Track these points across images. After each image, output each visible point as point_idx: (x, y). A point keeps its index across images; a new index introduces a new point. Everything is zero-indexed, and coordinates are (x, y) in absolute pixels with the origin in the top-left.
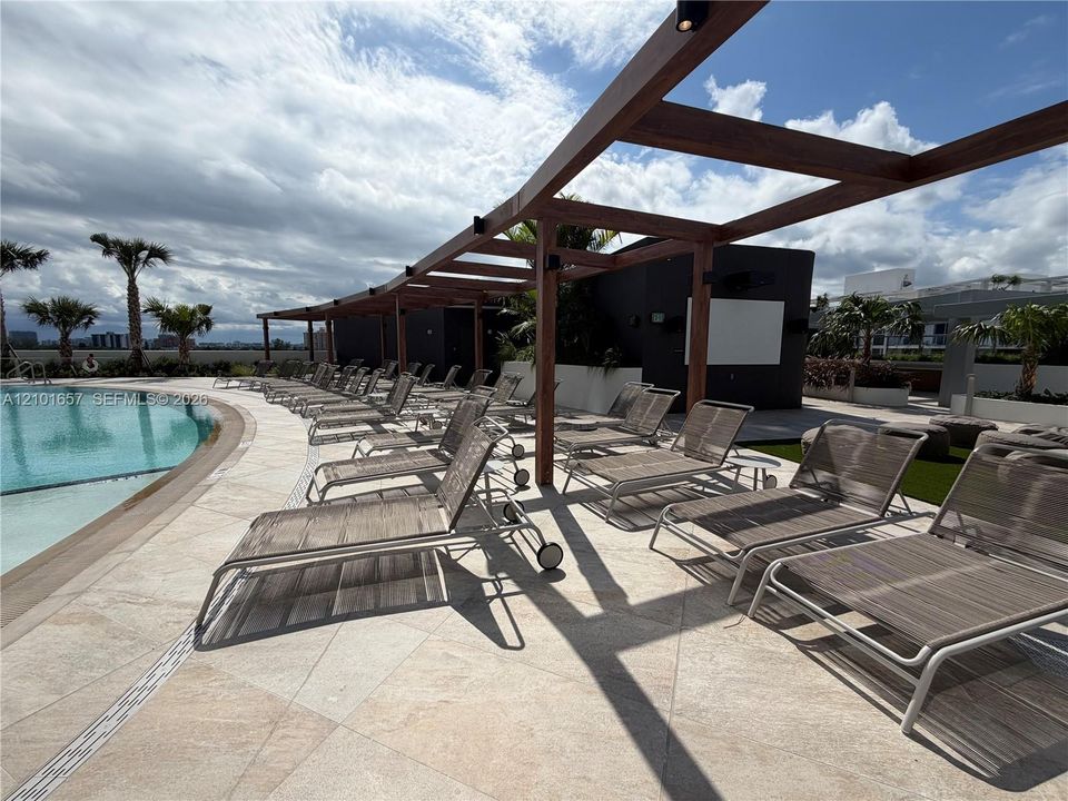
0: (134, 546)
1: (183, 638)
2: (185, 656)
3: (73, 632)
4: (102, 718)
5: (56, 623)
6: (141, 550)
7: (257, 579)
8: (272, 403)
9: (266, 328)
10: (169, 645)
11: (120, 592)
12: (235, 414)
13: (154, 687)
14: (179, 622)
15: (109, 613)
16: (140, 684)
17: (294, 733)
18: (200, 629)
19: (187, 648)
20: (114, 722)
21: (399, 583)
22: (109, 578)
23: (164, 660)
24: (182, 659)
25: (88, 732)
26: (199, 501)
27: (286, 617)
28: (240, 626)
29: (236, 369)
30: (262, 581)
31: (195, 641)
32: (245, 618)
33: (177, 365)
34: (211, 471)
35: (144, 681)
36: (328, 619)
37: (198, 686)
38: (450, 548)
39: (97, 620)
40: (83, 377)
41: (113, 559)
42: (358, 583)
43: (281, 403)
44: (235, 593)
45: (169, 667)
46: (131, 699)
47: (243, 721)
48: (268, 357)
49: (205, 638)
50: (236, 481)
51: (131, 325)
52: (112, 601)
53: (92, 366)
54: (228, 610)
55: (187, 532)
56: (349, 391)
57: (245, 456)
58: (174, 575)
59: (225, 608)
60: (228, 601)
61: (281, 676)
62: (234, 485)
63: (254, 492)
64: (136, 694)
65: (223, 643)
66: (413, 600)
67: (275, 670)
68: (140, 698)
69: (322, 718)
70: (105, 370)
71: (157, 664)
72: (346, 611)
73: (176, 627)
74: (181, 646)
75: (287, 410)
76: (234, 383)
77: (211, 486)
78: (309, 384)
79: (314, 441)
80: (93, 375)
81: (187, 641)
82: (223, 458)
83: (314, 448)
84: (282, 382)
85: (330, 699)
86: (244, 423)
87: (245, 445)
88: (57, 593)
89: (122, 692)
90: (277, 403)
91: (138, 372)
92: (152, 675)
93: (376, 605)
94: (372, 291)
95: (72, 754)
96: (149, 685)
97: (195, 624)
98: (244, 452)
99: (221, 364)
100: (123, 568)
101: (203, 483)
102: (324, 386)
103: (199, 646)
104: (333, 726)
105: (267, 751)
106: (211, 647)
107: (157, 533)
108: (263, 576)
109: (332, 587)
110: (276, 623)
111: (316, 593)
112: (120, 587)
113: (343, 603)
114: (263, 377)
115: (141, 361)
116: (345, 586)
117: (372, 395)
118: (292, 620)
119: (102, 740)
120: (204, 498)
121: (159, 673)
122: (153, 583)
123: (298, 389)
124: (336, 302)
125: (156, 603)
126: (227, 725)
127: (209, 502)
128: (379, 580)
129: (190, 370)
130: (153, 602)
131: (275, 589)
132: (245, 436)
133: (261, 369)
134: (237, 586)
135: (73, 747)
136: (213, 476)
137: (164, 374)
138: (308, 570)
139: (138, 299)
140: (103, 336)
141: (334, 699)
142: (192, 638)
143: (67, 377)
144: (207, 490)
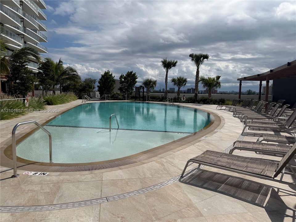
0: (175, 151)
1: (177, 177)
2: (176, 181)
3: (158, 165)
4: (157, 185)
5: (156, 162)
6: (177, 153)
7: (201, 171)
8: (235, 117)
9: (241, 85)
10: (174, 177)
11: (169, 161)
12: (219, 119)
13: (168, 184)
14: (178, 173)
15: (165, 164)
16: (165, 182)
17: (192, 211)
18: (182, 177)
19: (177, 180)
20: (158, 187)
21: (248, 192)
22: (168, 157)
23: (172, 180)
24: (175, 182)
25: (154, 186)
26: (195, 144)
27: (204, 184)
28: (191, 181)
29: (227, 102)
30: (202, 172)
31: (179, 179)
32: (193, 179)
33: (207, 99)
34: (203, 136)
35: (166, 182)
36: (215, 190)
37: (176, 189)
38: (280, 190)
39: (163, 165)
40: (181, 103)
41: (170, 152)
42: (231, 185)
43: (238, 117)
44: (194, 172)
45: (172, 182)
46: (163, 184)
47: (182, 201)
48: (240, 98)
49: (182, 179)
50: (208, 141)
51: (195, 85)
52: (167, 162)
53: (184, 99)
54: (190, 176)
55: (189, 152)
56: (270, 115)
57: (215, 134)
58: (181, 162)
59: (190, 175)
60: (191, 174)
61: (195, 197)
62: (207, 142)
63: (212, 146)
64: (164, 184)
65: (185, 183)
66: (249, 199)
67: (194, 195)
68: (165, 185)
69: (200, 212)
70: (187, 100)
71: (170, 180)
72: (222, 191)
73: (177, 174)
74: (176, 179)
75: (239, 120)
76: (224, 108)
77: (200, 141)
78: (253, 110)
79: (243, 134)
80: (184, 102)
81: (177, 178)
82: (208, 133)
83: (242, 136)
84: (242, 108)
85: (205, 209)
86: (221, 122)
87: (217, 130)
88: (158, 156)
89: (162, 182)
90: (237, 117)
91: (195, 102)
92: (168, 182)
93: (234, 194)
94: (289, 64)
95: (151, 189)
96: (167, 183)
97: (181, 175)
98: (215, 133)
99: (221, 100)
100: (171, 156)
101: (199, 139)
102: (259, 111)
103: (180, 181)
104: (202, 215)
105: (183, 210)
106: (182, 182)
107: (182, 150)
108: (203, 171)
109: (222, 183)
110: (200, 184)
111: (216, 182)
112: (169, 159)
113: (223, 189)
114: (235, 106)
115: (197, 98)
116: (226, 184)
117: (280, 118)
118: (205, 186)
119: (156, 189)
120: (197, 144)
121: (170, 182)
122: (176, 161)
123: (247, 112)
124: (271, 71)
125: (175, 166)
126: (178, 200)
127: (198, 145)
128: (240, 188)
129: (211, 102)
130: (174, 166)
131: (205, 176)
132: (218, 128)
133: (236, 102)
134: (195, 171)
135: (151, 187)
136: (203, 138)
137: (203, 103)
138: (217, 175)
139: (199, 75)
140: (190, 89)
141: (206, 210)
142: (179, 178)
143: (177, 102)
144: (199, 142)
